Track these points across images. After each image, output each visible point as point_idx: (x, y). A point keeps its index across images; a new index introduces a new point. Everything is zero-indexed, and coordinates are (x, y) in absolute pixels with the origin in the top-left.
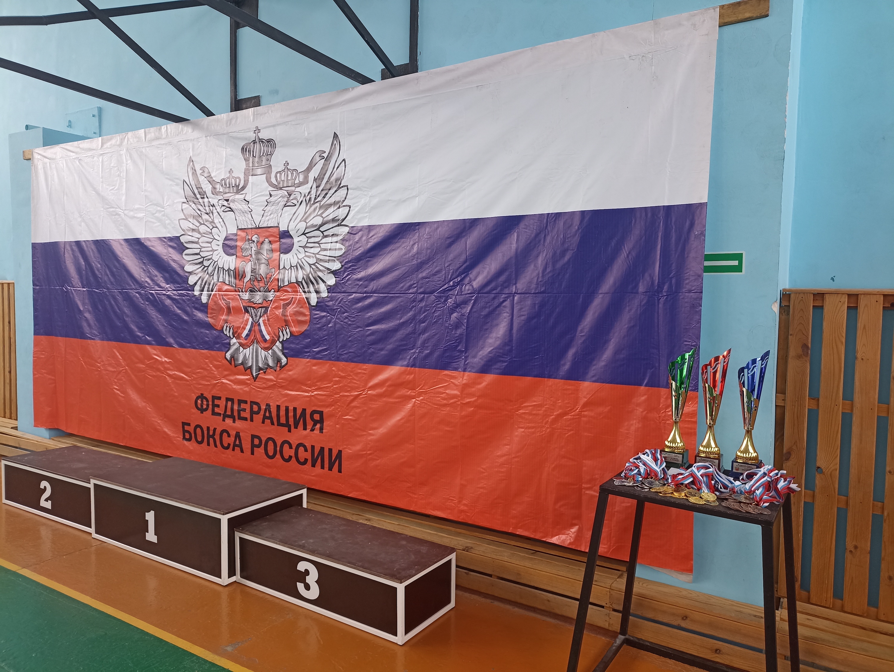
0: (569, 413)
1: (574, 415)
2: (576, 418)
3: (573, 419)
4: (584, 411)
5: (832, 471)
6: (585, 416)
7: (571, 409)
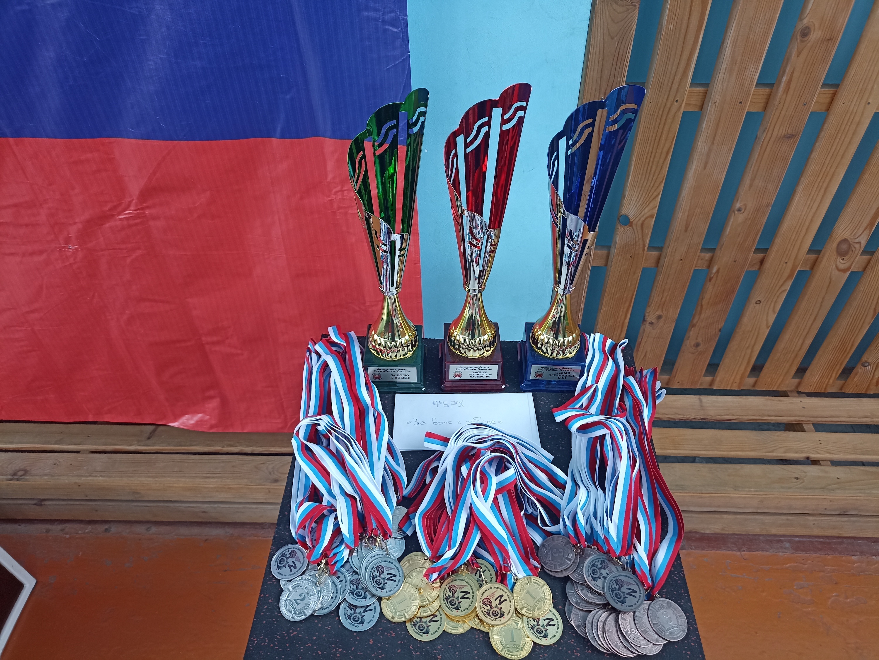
0: (113, 216)
1: (127, 219)
2: (136, 225)
3: (130, 226)
4: (148, 207)
5: (645, 219)
6: (155, 218)
7: (115, 208)
